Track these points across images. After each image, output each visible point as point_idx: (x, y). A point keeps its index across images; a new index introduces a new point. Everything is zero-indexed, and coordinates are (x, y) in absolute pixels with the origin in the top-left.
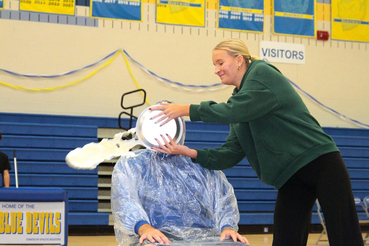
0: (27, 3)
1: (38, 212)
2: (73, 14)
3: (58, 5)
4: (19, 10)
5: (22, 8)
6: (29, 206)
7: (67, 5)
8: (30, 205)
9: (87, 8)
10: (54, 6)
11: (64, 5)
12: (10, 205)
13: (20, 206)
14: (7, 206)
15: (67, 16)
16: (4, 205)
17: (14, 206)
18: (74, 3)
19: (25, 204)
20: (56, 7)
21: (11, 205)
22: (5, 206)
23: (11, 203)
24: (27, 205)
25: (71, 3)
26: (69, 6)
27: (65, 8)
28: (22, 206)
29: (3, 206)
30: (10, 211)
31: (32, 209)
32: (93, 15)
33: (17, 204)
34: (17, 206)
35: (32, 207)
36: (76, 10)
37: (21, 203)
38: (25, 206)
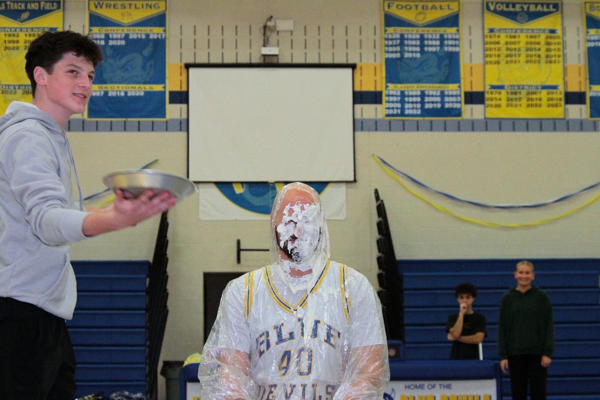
0: (496, 107)
1: (458, 394)
2: (562, 116)
3: (540, 106)
4: (485, 118)
5: (488, 115)
6: (444, 387)
7: (552, 106)
8: (445, 385)
9: (583, 106)
10: (534, 109)
11: (549, 106)
12: (416, 385)
13: (430, 387)
14: (412, 387)
15: (554, 120)
16: (407, 385)
17: (421, 387)
18: (563, 102)
19: (437, 383)
20: (538, 109)
21: (418, 385)
22: (409, 387)
23: (418, 383)
24: (440, 385)
25: (558, 102)
26: (556, 106)
27: (551, 109)
28: (433, 387)
29: (406, 387)
30: (417, 393)
31: (448, 390)
32: (591, 116)
33: (426, 383)
34: (426, 386)
35: (449, 387)
36: (566, 110)
37: (432, 383)
38: (438, 386)
